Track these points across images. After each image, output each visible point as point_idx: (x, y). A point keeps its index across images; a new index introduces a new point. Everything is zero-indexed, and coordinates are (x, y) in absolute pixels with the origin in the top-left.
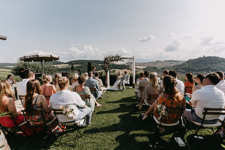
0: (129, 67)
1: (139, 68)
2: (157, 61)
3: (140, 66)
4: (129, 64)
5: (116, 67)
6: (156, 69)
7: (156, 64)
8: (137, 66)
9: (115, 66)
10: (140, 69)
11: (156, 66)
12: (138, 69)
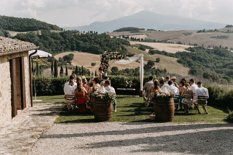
0: (125, 46)
1: (161, 50)
2: (228, 26)
3: (165, 42)
4: (126, 33)
5: (77, 44)
6: (223, 55)
7: (224, 37)
8: (155, 41)
9: (71, 41)
10: (165, 53)
11: (224, 44)
12: (156, 56)
